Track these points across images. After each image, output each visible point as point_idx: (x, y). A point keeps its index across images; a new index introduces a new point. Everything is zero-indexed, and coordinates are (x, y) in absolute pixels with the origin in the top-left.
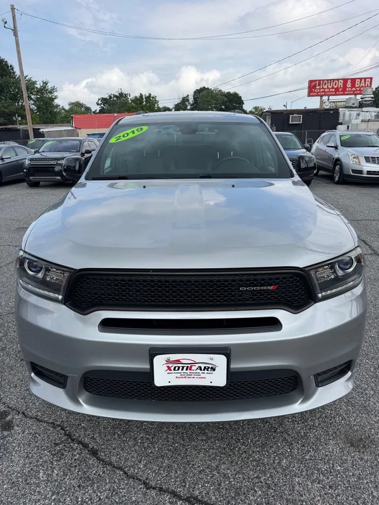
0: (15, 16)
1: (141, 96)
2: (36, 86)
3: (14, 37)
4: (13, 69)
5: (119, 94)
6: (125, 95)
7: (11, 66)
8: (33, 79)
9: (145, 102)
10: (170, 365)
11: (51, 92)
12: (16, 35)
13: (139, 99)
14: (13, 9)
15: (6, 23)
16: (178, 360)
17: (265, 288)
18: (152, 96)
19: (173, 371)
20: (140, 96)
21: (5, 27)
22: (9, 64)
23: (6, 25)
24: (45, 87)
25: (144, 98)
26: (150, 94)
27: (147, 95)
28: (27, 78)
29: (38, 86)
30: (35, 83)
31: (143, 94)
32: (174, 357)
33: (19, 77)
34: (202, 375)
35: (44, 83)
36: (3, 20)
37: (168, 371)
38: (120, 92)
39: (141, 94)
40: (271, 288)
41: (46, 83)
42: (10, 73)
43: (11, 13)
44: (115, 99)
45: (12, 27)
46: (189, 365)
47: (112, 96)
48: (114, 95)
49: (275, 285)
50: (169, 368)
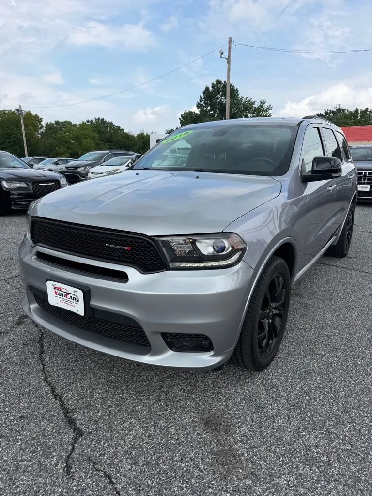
0: (231, 47)
1: (357, 110)
2: (254, 105)
3: (227, 64)
4: (237, 92)
5: (337, 110)
6: (343, 110)
7: (237, 89)
8: (253, 100)
9: (359, 117)
10: (57, 291)
11: (266, 111)
12: (229, 63)
13: (354, 114)
14: (230, 41)
15: (223, 53)
16: (60, 288)
17: (122, 247)
18: (369, 110)
19: (58, 296)
20: (355, 111)
21: (221, 57)
22: (235, 88)
23: (222, 56)
24: (261, 107)
25: (359, 112)
26: (367, 109)
27: (364, 109)
28: (248, 99)
29: (256, 105)
30: (253, 103)
31: (359, 109)
32: (59, 285)
33: (241, 99)
34: (73, 304)
35: (262, 103)
36: (220, 52)
37: (56, 295)
38: (338, 107)
39: (356, 109)
40: (127, 248)
41: (263, 103)
42: (235, 95)
43: (228, 45)
44: (331, 115)
45: (227, 57)
46: (66, 294)
47: (329, 112)
48: (330, 111)
49: (130, 246)
50: (56, 293)
